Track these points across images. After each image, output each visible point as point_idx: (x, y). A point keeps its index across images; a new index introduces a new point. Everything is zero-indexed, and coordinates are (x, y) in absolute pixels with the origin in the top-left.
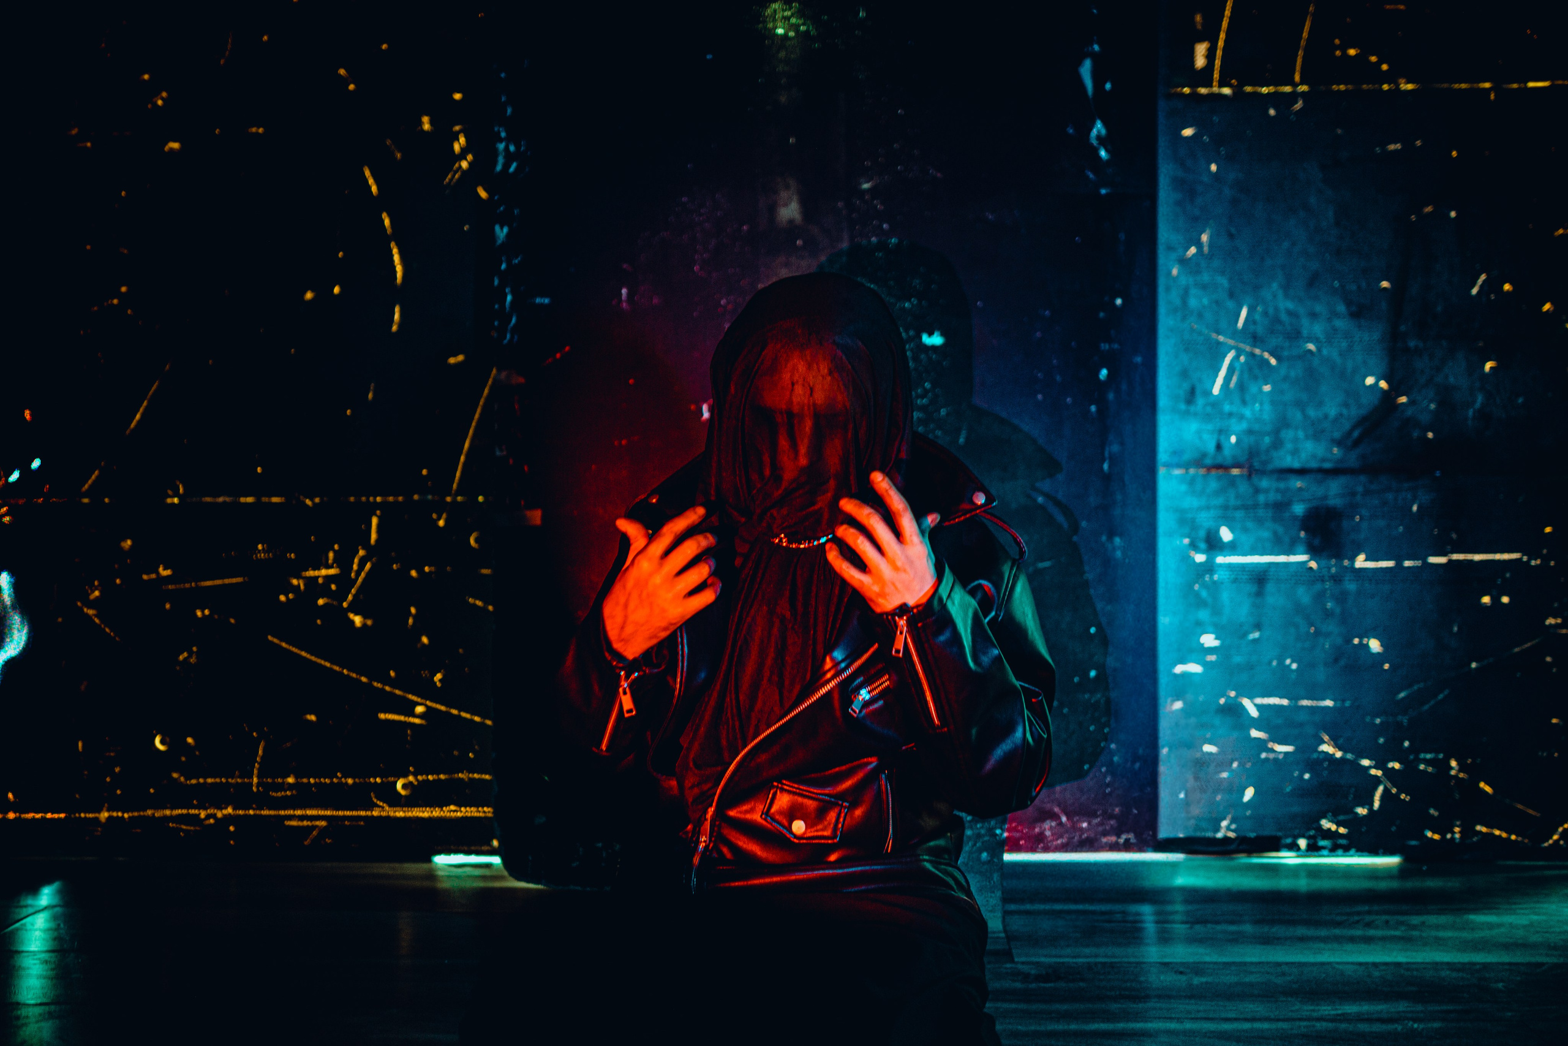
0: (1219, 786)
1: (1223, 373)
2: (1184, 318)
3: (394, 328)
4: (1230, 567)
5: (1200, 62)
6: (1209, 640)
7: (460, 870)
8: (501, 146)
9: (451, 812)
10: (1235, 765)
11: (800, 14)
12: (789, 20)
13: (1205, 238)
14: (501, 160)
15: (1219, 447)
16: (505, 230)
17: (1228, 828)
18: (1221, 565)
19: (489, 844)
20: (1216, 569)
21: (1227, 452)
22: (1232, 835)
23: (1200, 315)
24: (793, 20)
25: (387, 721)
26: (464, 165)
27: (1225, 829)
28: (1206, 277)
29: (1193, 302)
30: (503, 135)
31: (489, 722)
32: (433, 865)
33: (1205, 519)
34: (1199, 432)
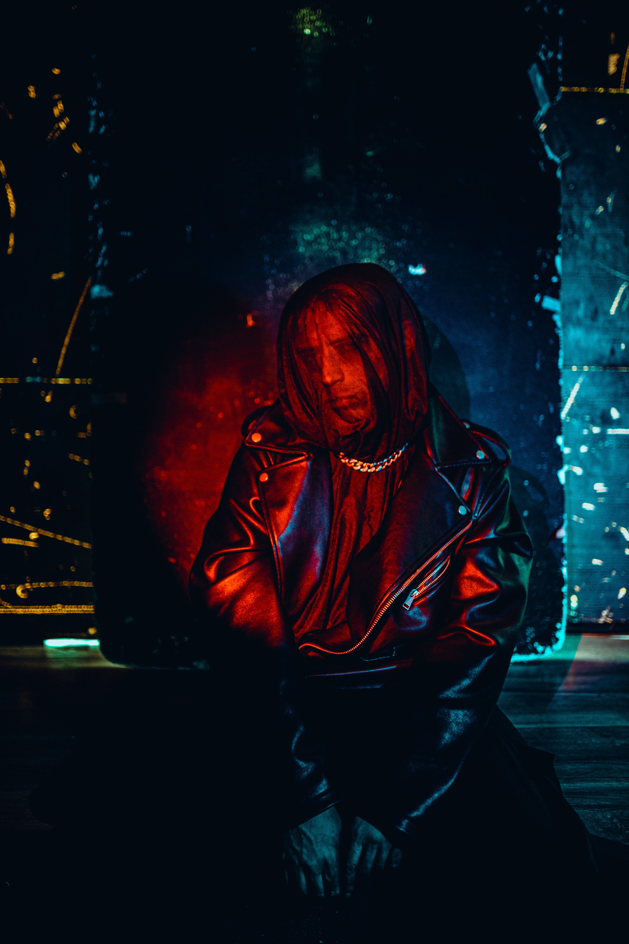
0: (603, 587)
1: (618, 299)
2: (593, 258)
3: (10, 251)
4: (617, 436)
5: (612, 69)
6: (600, 487)
7: (65, 653)
8: (93, 113)
9: (59, 609)
10: (614, 573)
11: (322, 18)
12: (314, 23)
13: (610, 200)
14: (92, 124)
15: (613, 352)
16: (96, 179)
17: (607, 616)
18: (610, 435)
19: (86, 631)
20: (607, 438)
21: (618, 356)
22: (609, 620)
23: (604, 257)
24: (318, 24)
25: (9, 545)
26: (62, 125)
27: (605, 617)
28: (609, 229)
29: (599, 247)
30: (95, 103)
31: (86, 545)
32: (44, 648)
33: (601, 403)
34: (599, 341)
